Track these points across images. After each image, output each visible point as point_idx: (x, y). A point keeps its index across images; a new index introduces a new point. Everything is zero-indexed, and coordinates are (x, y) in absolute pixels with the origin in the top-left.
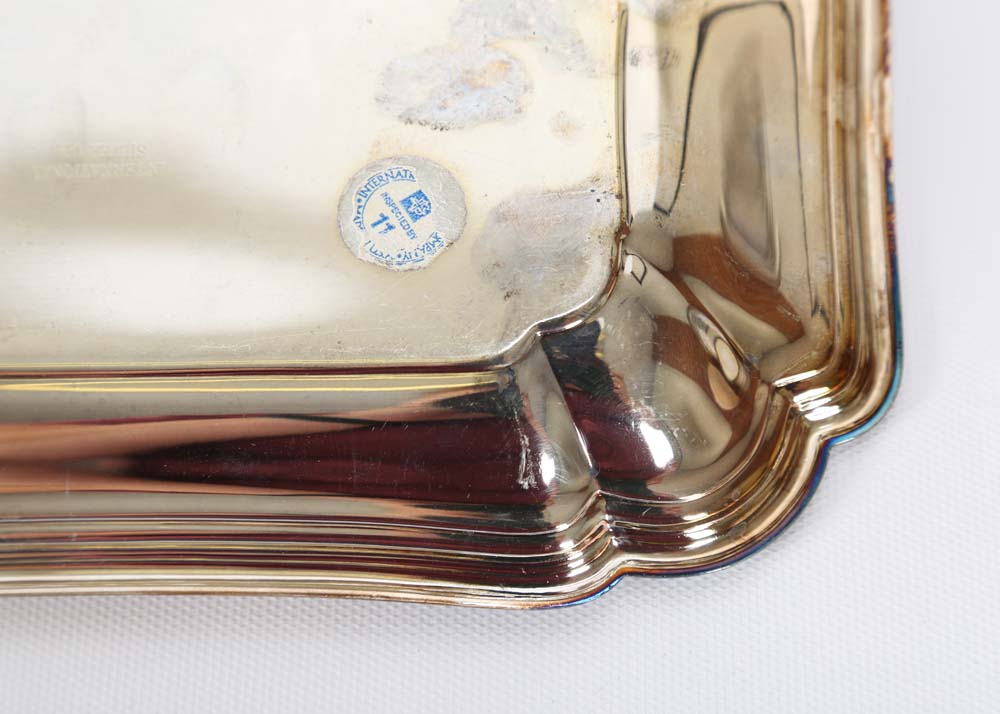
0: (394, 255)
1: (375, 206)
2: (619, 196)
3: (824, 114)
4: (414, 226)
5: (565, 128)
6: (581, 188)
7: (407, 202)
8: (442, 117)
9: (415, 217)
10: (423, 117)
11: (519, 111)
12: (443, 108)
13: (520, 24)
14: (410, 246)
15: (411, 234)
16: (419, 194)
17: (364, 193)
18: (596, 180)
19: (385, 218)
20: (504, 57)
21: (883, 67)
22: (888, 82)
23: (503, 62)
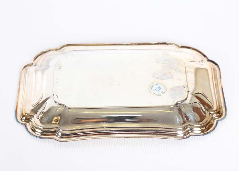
0: (157, 94)
1: (154, 88)
2: (187, 87)
3: (213, 82)
4: (159, 90)
5: (179, 79)
6: (182, 86)
7: (158, 88)
8: (162, 78)
9: (160, 90)
10: (159, 78)
11: (172, 78)
12: (162, 77)
13: (171, 68)
14: (159, 93)
15: (159, 91)
16: (160, 87)
17: (152, 87)
18: (184, 85)
19: (155, 90)
20: (170, 71)
21: (220, 78)
22: (221, 79)
23: (170, 72)
